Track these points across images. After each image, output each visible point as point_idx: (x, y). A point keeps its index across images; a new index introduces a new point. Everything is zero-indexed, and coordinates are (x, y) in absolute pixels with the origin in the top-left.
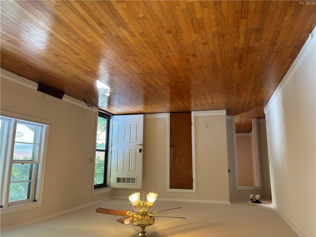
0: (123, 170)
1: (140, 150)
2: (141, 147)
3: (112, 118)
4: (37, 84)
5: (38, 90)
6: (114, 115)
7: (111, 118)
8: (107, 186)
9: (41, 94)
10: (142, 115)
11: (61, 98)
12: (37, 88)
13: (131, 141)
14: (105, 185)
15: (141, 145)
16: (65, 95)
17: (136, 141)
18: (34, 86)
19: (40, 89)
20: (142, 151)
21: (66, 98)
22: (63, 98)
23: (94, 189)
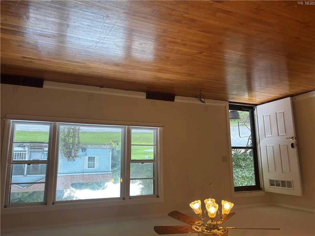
0: (275, 171)
1: (292, 145)
2: (294, 141)
3: (256, 110)
4: (145, 94)
5: (146, 98)
6: (257, 105)
7: (254, 110)
8: (261, 189)
9: (150, 101)
10: (289, 99)
11: (173, 101)
12: (145, 97)
13: (280, 135)
14: (258, 187)
15: (292, 138)
16: (176, 97)
17: (286, 133)
18: (142, 96)
19: (148, 97)
20: (295, 145)
21: (178, 99)
22: (175, 100)
23: (235, 191)
